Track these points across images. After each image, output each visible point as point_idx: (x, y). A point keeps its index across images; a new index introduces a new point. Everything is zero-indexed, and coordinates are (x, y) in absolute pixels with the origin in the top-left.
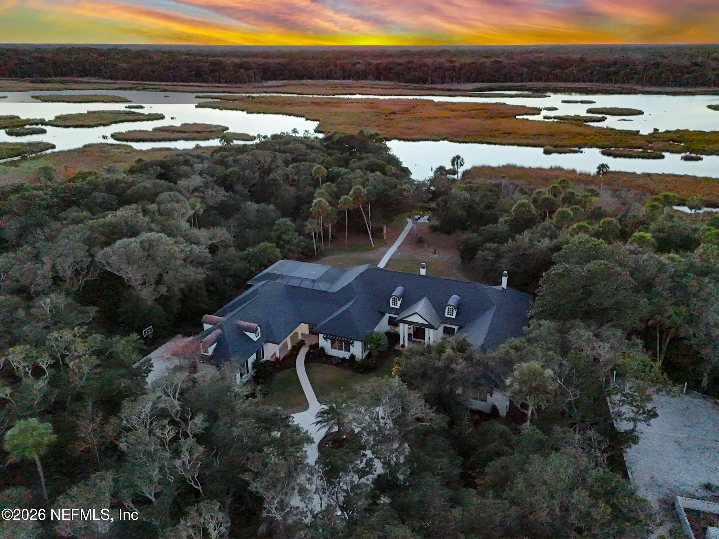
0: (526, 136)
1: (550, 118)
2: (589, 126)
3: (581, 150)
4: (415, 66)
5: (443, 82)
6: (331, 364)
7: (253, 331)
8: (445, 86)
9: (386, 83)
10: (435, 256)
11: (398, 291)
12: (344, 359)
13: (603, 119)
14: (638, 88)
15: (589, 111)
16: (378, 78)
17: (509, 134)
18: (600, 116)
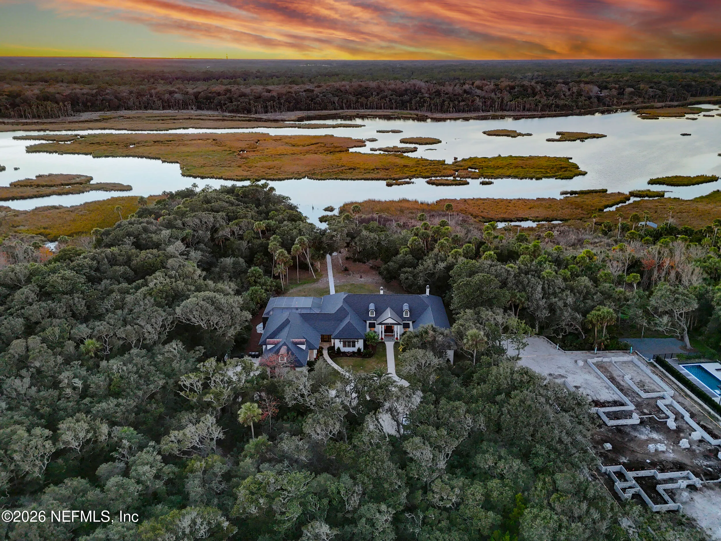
0: (367, 171)
1: (376, 150)
2: (408, 157)
3: (412, 180)
4: (235, 96)
5: (266, 112)
6: (347, 356)
7: (302, 344)
8: (270, 116)
9: (210, 113)
10: (362, 279)
11: (372, 306)
12: (353, 352)
13: (415, 150)
14: (429, 114)
15: (403, 141)
16: (199, 108)
17: (354, 169)
18: (413, 146)
